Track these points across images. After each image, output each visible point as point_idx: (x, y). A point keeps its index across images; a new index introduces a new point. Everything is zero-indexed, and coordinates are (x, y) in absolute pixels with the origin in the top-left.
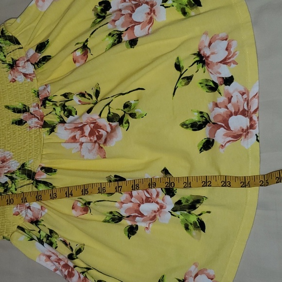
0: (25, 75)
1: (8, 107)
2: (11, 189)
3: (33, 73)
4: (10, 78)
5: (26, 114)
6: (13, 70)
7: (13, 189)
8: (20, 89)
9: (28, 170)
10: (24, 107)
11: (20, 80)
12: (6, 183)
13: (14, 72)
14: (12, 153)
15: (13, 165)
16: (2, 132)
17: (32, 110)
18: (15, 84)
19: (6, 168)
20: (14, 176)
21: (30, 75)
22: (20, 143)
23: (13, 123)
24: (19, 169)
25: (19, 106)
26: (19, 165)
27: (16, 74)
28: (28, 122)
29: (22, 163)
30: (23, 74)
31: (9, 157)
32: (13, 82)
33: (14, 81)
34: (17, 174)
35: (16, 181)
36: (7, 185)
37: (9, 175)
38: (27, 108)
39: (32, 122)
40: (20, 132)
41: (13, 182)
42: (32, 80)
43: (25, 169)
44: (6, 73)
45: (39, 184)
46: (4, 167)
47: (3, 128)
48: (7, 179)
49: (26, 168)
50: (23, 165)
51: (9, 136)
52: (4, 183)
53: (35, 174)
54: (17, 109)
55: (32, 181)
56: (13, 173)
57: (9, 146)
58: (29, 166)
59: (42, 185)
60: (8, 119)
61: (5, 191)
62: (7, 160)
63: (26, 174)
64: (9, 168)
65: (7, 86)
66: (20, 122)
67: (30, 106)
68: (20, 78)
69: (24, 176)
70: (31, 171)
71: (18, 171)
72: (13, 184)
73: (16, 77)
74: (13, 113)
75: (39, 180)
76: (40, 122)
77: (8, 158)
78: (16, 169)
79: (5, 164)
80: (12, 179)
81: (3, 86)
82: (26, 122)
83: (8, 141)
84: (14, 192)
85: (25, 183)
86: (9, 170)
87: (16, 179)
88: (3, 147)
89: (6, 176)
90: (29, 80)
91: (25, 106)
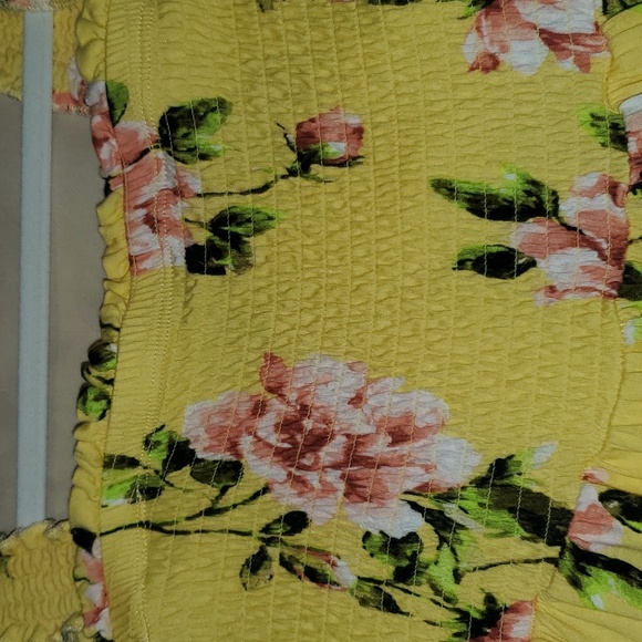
0: (553, 40)
1: (445, 188)
2: (433, 571)
3: (590, 29)
4: (473, 48)
5: (533, 227)
6: (494, 16)
7: (442, 573)
8: (519, 104)
9: (527, 492)
10: (529, 193)
11: (524, 60)
12: (412, 537)
13: (496, 25)
14: (444, 406)
15: (450, 461)
16: (403, 300)
17: (570, 209)
18: (493, 78)
19: (412, 470)
20: (452, 510)
21: (576, 38)
22: (492, 359)
23: (461, 264)
24: (480, 483)
25: (507, 185)
26: (479, 465)
27: (507, 33)
28: (541, 263)
29: (493, 457)
30: (542, 32)
31: (431, 420)
32: (486, 70)
33: (490, 64)
34: (464, 504)
35: (462, 535)
36: (416, 547)
37: (426, 503)
38: (546, 197)
39: (566, 265)
40: (499, 309)
41: (443, 540)
42: (583, 64)
43: (513, 489)
44: (457, 26)
45: (593, 570)
46: (400, 461)
47: (410, 282)
48: (417, 523)
49: (518, 481)
50: (501, 467)
51: (433, 324)
52: (399, 535)
53: (565, 516)
54: (492, 198)
55: (554, 552)
56: (449, 496)
57: (432, 367)
58: (537, 475)
59: (610, 578)
60: (437, 246)
61: (403, 575)
62: (419, 433)
63: (512, 510)
64: (427, 469)
65: (455, 87)
66: (500, 264)
67: (562, 189)
68: (525, 54)
69: (505, 518)
70: (543, 499)
71: (471, 492)
72: (446, 549)
73: (504, 49)
74: (469, 215)
75: (594, 549)
76: (609, 267)
77: (420, 424)
78: (465, 482)
79: (404, 448)
80: (440, 522)
81: (436, 87)
82: (532, 264)
83: (429, 346)
84: (448, 585)
85: (510, 556)
86: (426, 478)
87: (462, 527)
88: (400, 370)
89: (415, 506)
90: (569, 64)
91: (534, 187)
